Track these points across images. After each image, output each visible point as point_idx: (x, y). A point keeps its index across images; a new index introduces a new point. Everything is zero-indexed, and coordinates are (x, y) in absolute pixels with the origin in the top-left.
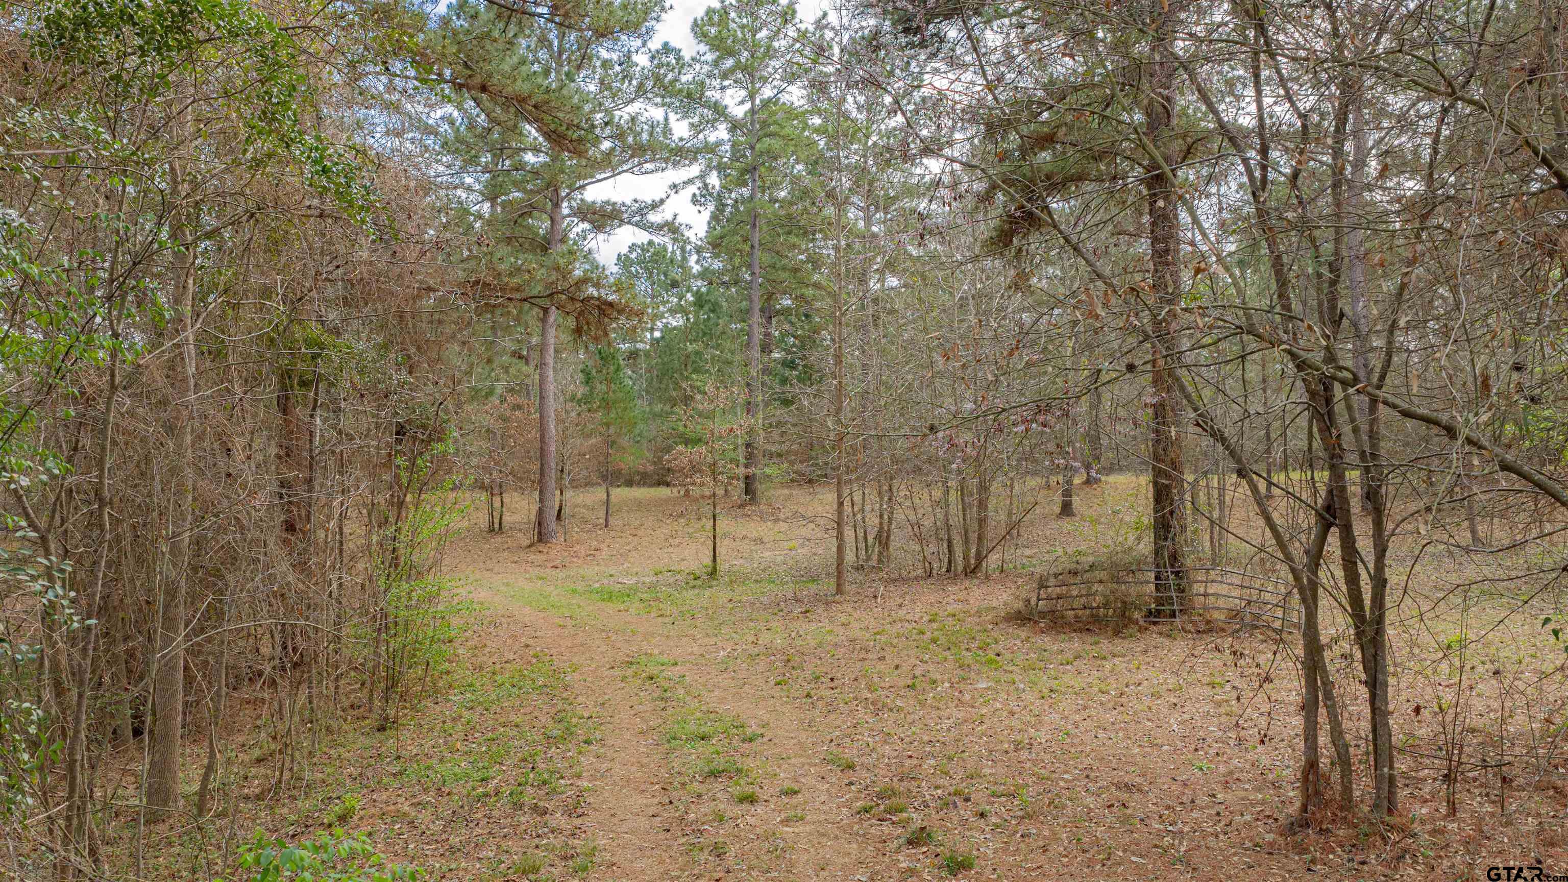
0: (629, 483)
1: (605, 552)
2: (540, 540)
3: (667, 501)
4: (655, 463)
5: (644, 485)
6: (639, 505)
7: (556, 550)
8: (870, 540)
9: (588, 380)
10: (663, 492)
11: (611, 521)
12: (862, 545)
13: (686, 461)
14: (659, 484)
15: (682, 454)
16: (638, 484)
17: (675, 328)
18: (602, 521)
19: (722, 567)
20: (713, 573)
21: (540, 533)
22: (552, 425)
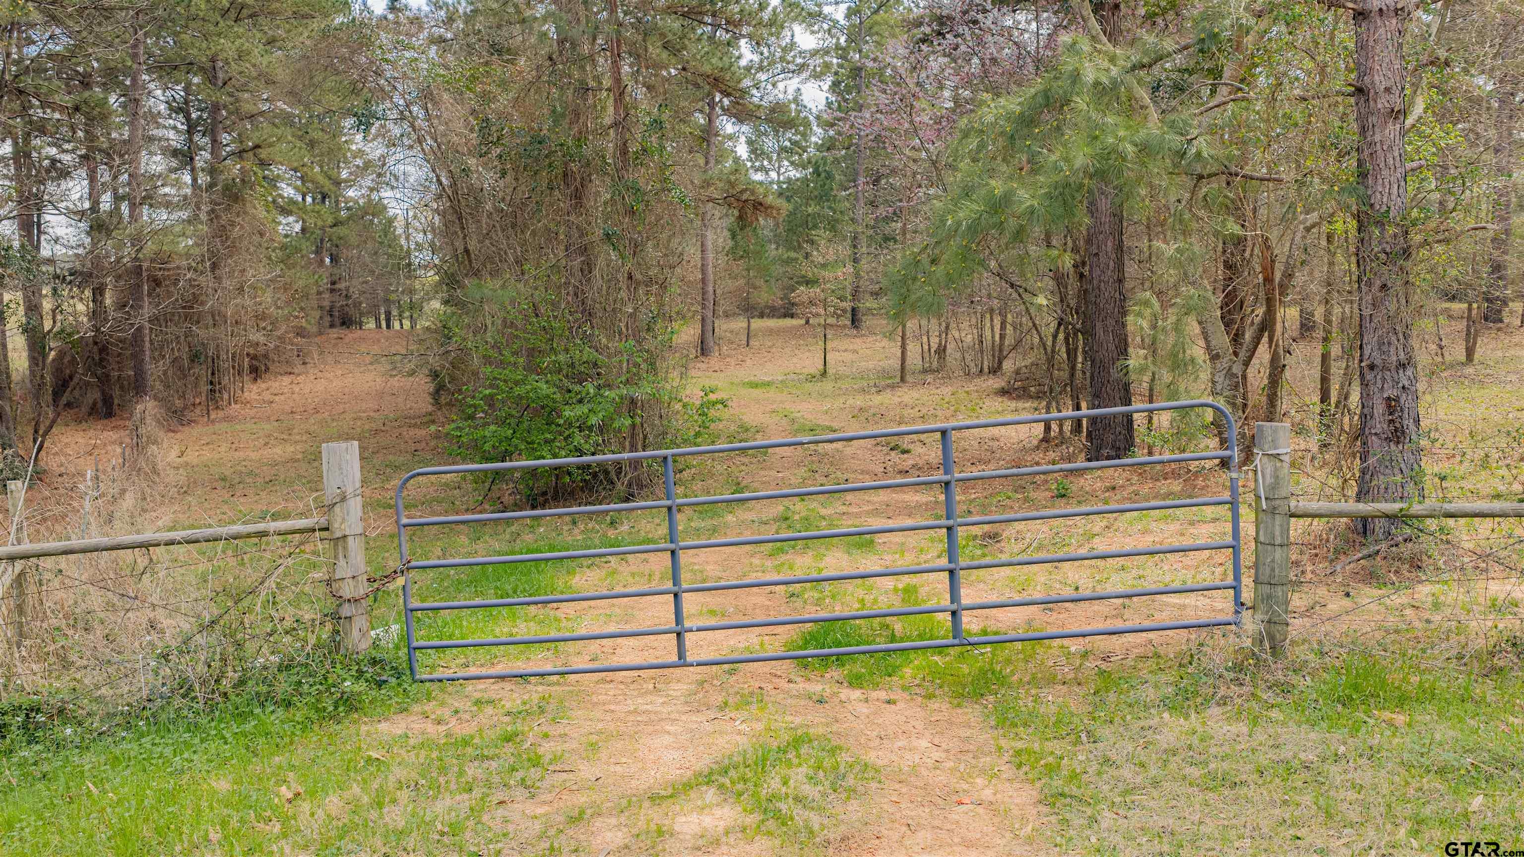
0: (762, 316)
1: (749, 362)
2: (703, 354)
3: (793, 327)
4: (782, 299)
5: (773, 316)
6: (771, 332)
7: (714, 361)
8: (932, 350)
9: (734, 237)
10: (788, 322)
11: (751, 343)
12: (926, 355)
13: (806, 297)
14: (785, 316)
15: (803, 293)
16: (768, 317)
17: (797, 180)
18: (744, 342)
19: (831, 371)
20: (824, 373)
21: (702, 349)
22: (710, 269)
